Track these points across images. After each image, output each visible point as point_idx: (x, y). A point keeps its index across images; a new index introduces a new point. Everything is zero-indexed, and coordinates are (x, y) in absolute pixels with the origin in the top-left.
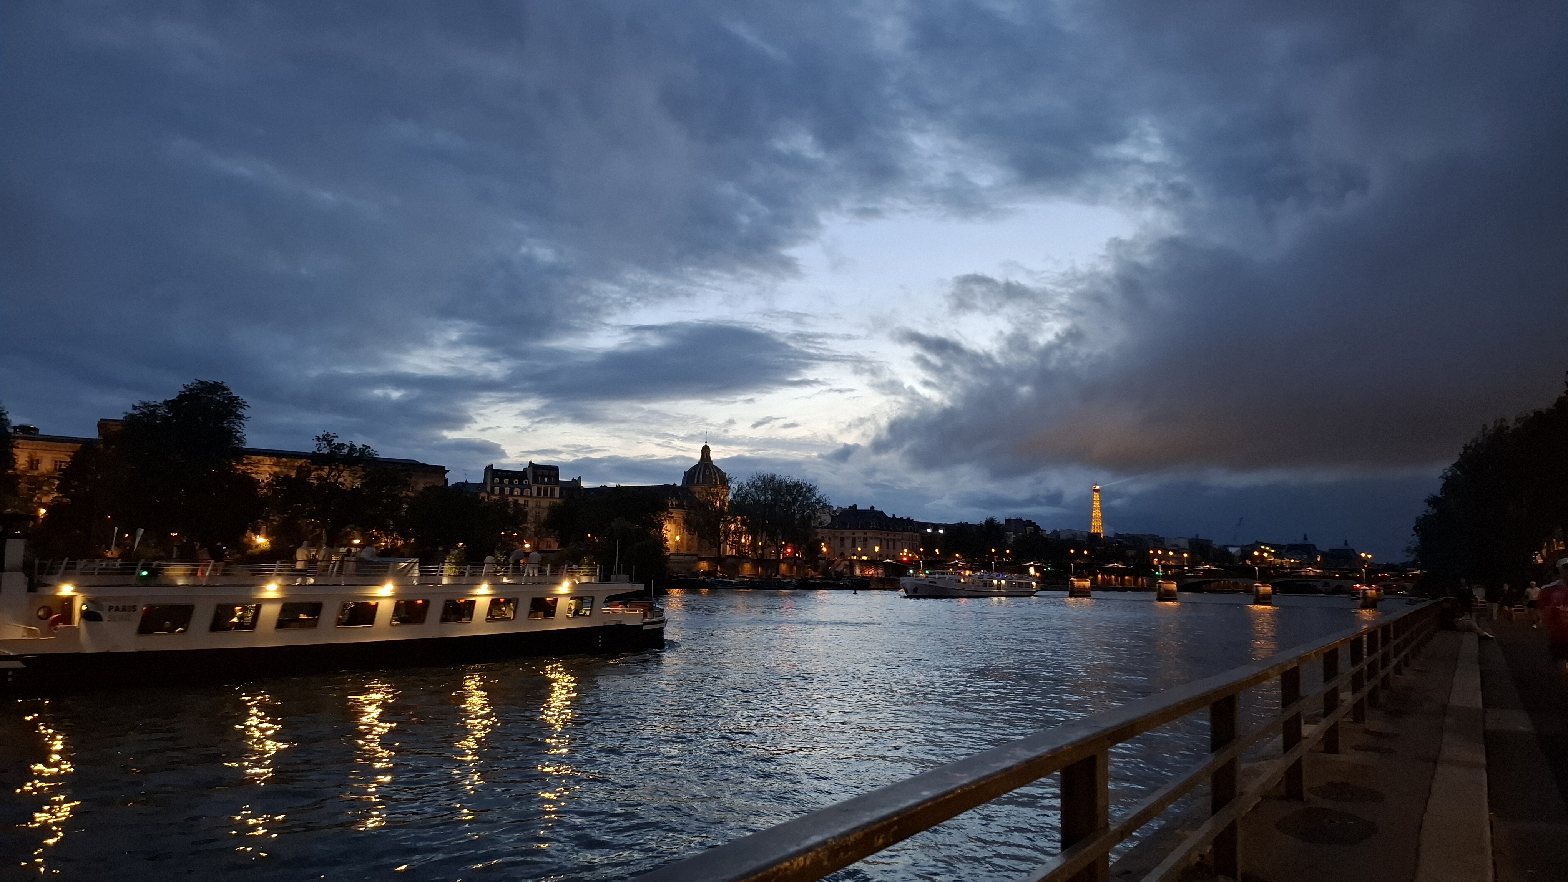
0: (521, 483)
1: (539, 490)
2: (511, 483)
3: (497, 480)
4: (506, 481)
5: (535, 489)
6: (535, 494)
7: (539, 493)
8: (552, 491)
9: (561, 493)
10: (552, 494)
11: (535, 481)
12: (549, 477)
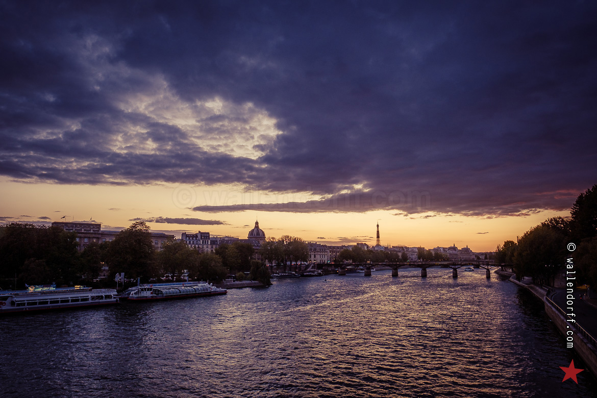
0: (196, 239)
2: (193, 239)
5: (201, 242)
7: (203, 243)
9: (211, 242)
10: (208, 243)
11: (201, 238)
12: (207, 237)
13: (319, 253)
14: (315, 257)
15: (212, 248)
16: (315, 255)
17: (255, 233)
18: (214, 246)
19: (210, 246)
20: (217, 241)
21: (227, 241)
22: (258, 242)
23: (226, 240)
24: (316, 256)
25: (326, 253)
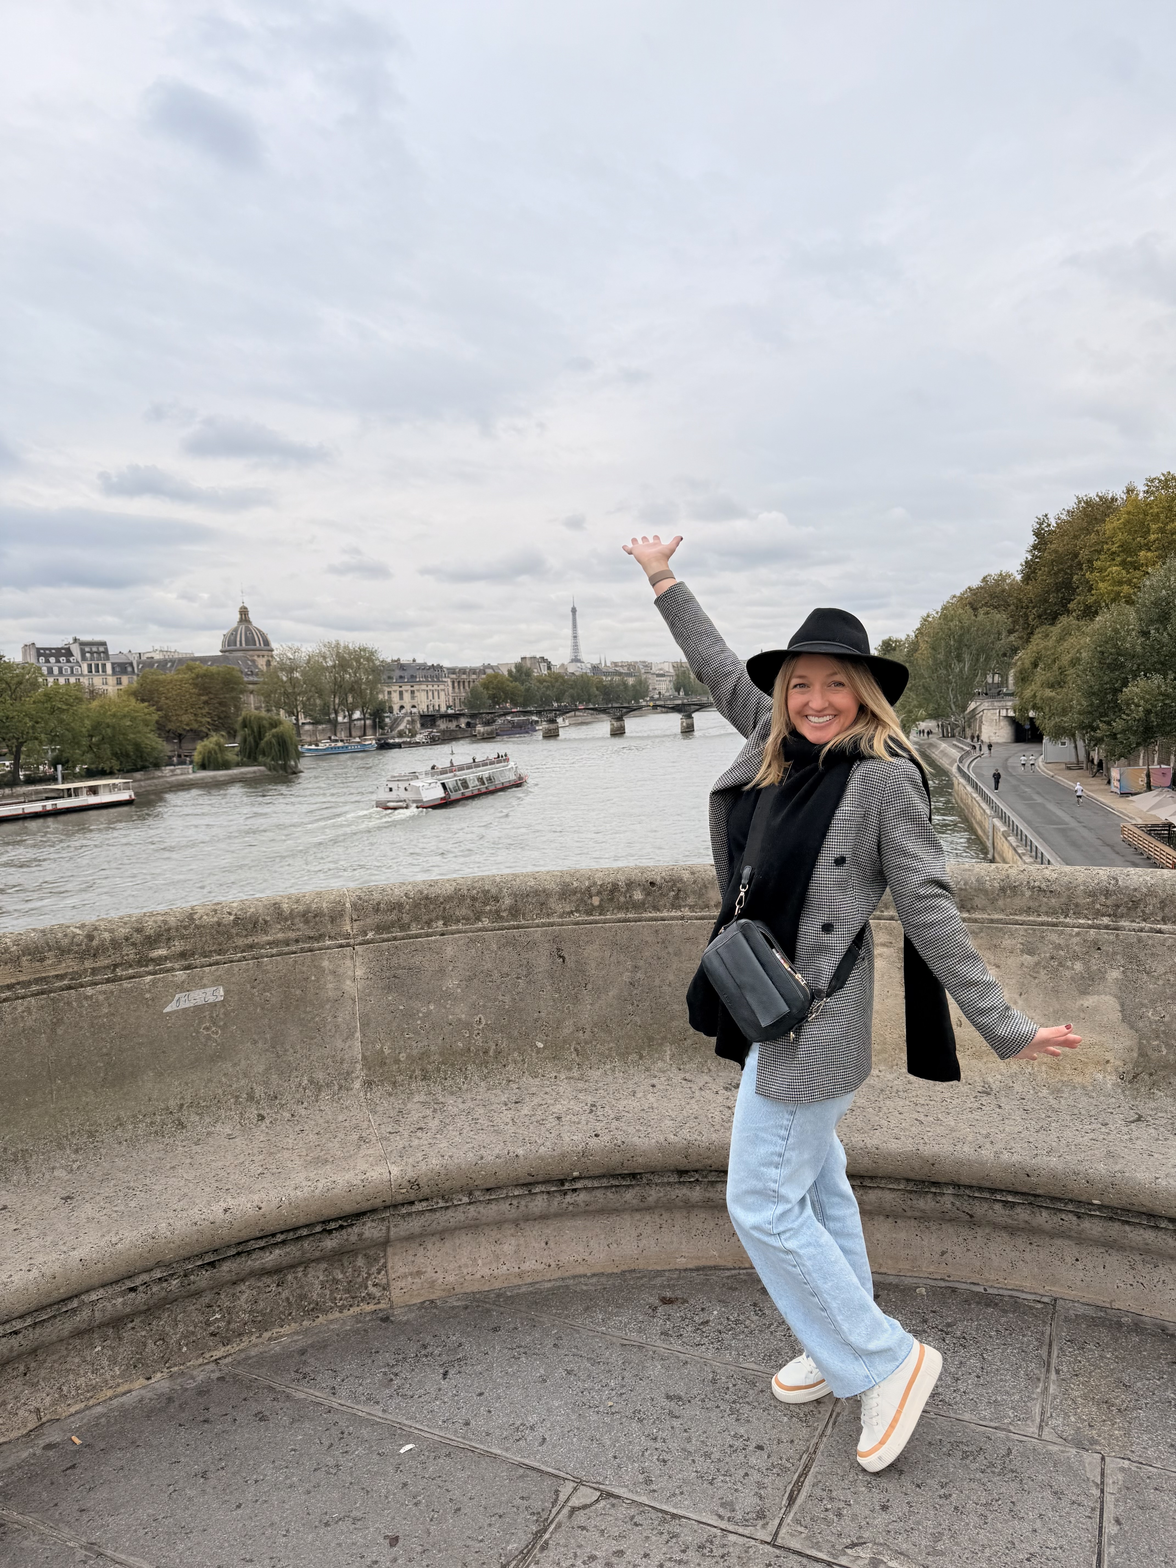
0: (68, 661)
1: (90, 666)
2: (58, 661)
3: (42, 659)
4: (52, 660)
5: (85, 667)
6: (86, 671)
7: (90, 671)
8: (104, 666)
9: (113, 668)
10: (104, 671)
11: (84, 658)
12: (98, 653)
13: (424, 687)
14: (413, 698)
15: (119, 683)
16: (413, 692)
17: (241, 638)
18: (125, 679)
19: (112, 680)
20: (131, 664)
21: (163, 664)
22: (253, 661)
23: (159, 662)
24: (416, 694)
25: (442, 687)
